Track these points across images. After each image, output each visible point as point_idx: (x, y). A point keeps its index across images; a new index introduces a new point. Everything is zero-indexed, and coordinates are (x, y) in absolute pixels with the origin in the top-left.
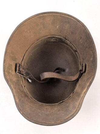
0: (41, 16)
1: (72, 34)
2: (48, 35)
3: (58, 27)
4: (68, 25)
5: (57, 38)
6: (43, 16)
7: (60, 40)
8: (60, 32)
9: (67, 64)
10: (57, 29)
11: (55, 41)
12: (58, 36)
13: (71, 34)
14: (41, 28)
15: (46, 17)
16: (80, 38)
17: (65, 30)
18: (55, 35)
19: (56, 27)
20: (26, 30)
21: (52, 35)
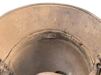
0: (36, 7)
1: (73, 25)
2: (44, 30)
3: (55, 19)
4: (67, 16)
5: (54, 33)
6: (39, 7)
7: (58, 36)
8: (58, 25)
9: (69, 66)
10: (54, 22)
11: (52, 37)
12: (56, 30)
13: (71, 25)
14: (35, 20)
15: (42, 8)
16: (84, 28)
17: (64, 21)
18: (53, 30)
19: (53, 20)
20: (16, 20)
21: (49, 30)
